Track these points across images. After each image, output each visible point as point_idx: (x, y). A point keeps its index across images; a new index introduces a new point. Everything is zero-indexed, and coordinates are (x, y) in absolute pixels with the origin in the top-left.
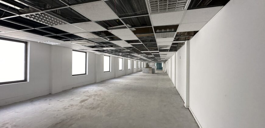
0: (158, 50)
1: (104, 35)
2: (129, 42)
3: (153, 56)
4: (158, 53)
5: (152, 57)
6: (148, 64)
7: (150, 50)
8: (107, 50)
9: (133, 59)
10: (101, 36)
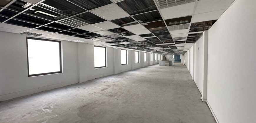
0: (173, 42)
1: (119, 31)
2: (142, 36)
3: (169, 48)
4: (174, 45)
5: (168, 50)
6: (165, 57)
7: (165, 43)
8: (123, 44)
9: (149, 52)
10: (117, 32)
